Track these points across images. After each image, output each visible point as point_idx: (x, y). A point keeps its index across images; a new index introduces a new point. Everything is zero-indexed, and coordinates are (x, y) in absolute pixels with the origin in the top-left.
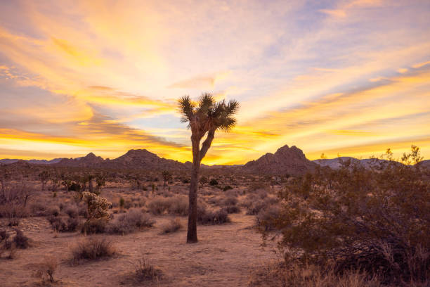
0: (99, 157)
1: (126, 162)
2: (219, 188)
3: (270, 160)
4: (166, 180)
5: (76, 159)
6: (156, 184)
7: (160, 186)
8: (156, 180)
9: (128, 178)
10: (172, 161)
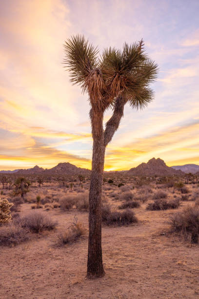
0: (41, 168)
1: (57, 171)
2: (115, 185)
3: (144, 167)
4: (81, 181)
5: (27, 170)
6: (75, 183)
7: (77, 184)
8: (75, 181)
9: (58, 180)
10: (85, 169)
